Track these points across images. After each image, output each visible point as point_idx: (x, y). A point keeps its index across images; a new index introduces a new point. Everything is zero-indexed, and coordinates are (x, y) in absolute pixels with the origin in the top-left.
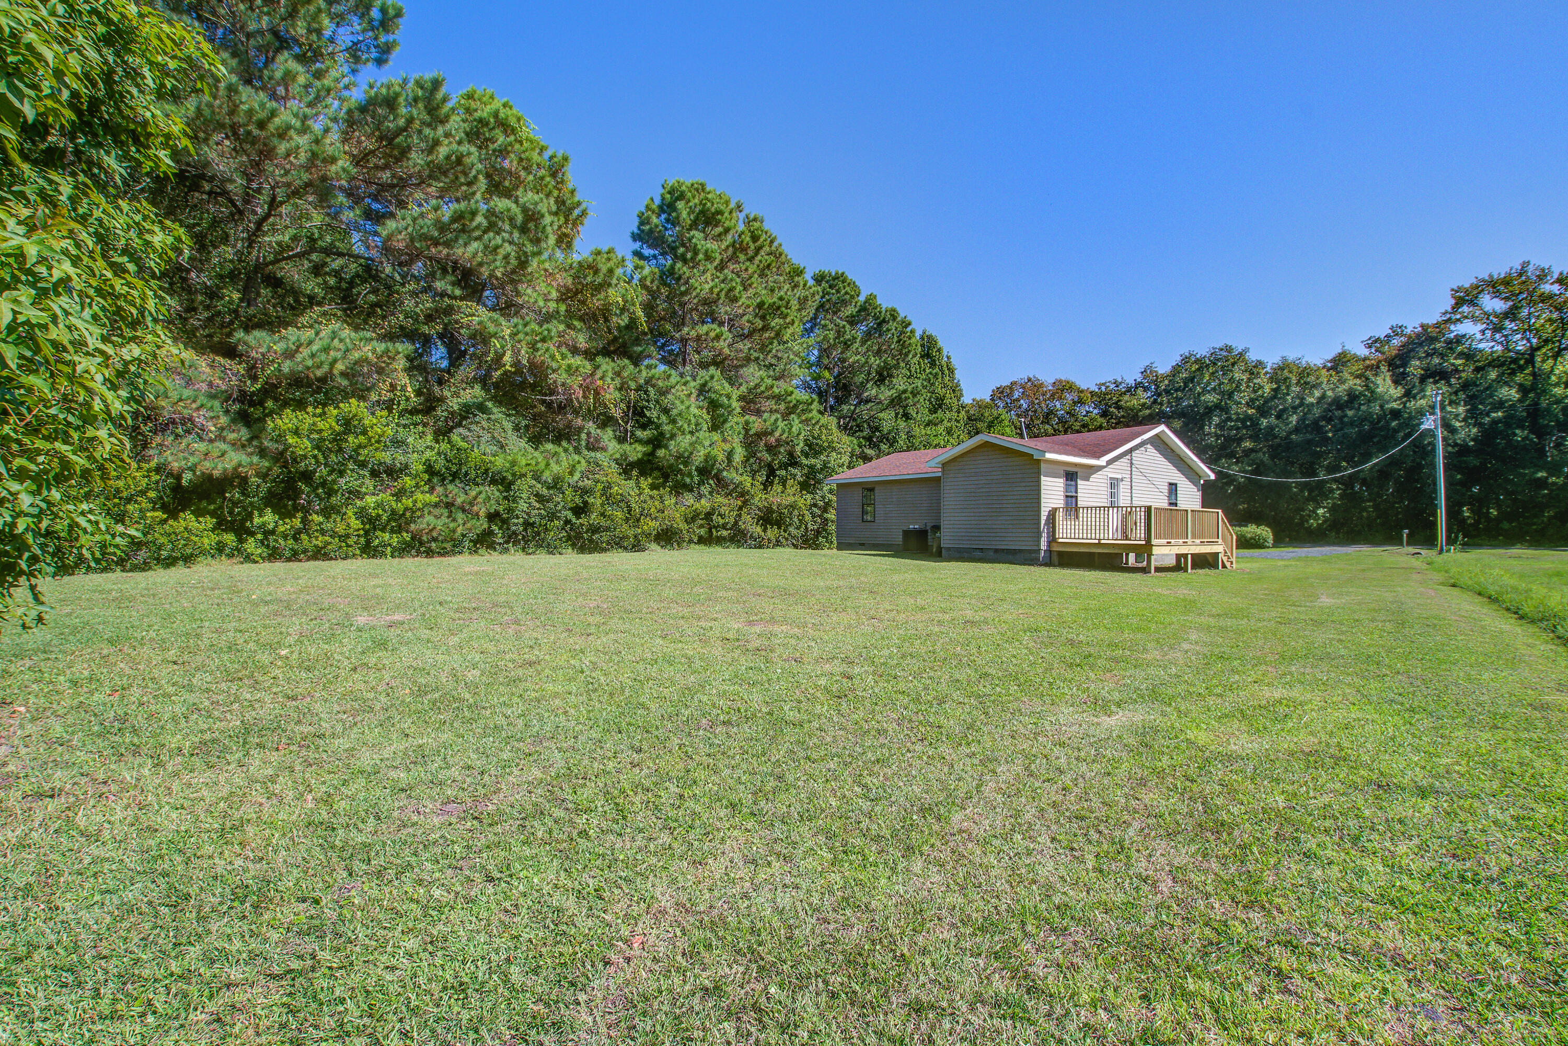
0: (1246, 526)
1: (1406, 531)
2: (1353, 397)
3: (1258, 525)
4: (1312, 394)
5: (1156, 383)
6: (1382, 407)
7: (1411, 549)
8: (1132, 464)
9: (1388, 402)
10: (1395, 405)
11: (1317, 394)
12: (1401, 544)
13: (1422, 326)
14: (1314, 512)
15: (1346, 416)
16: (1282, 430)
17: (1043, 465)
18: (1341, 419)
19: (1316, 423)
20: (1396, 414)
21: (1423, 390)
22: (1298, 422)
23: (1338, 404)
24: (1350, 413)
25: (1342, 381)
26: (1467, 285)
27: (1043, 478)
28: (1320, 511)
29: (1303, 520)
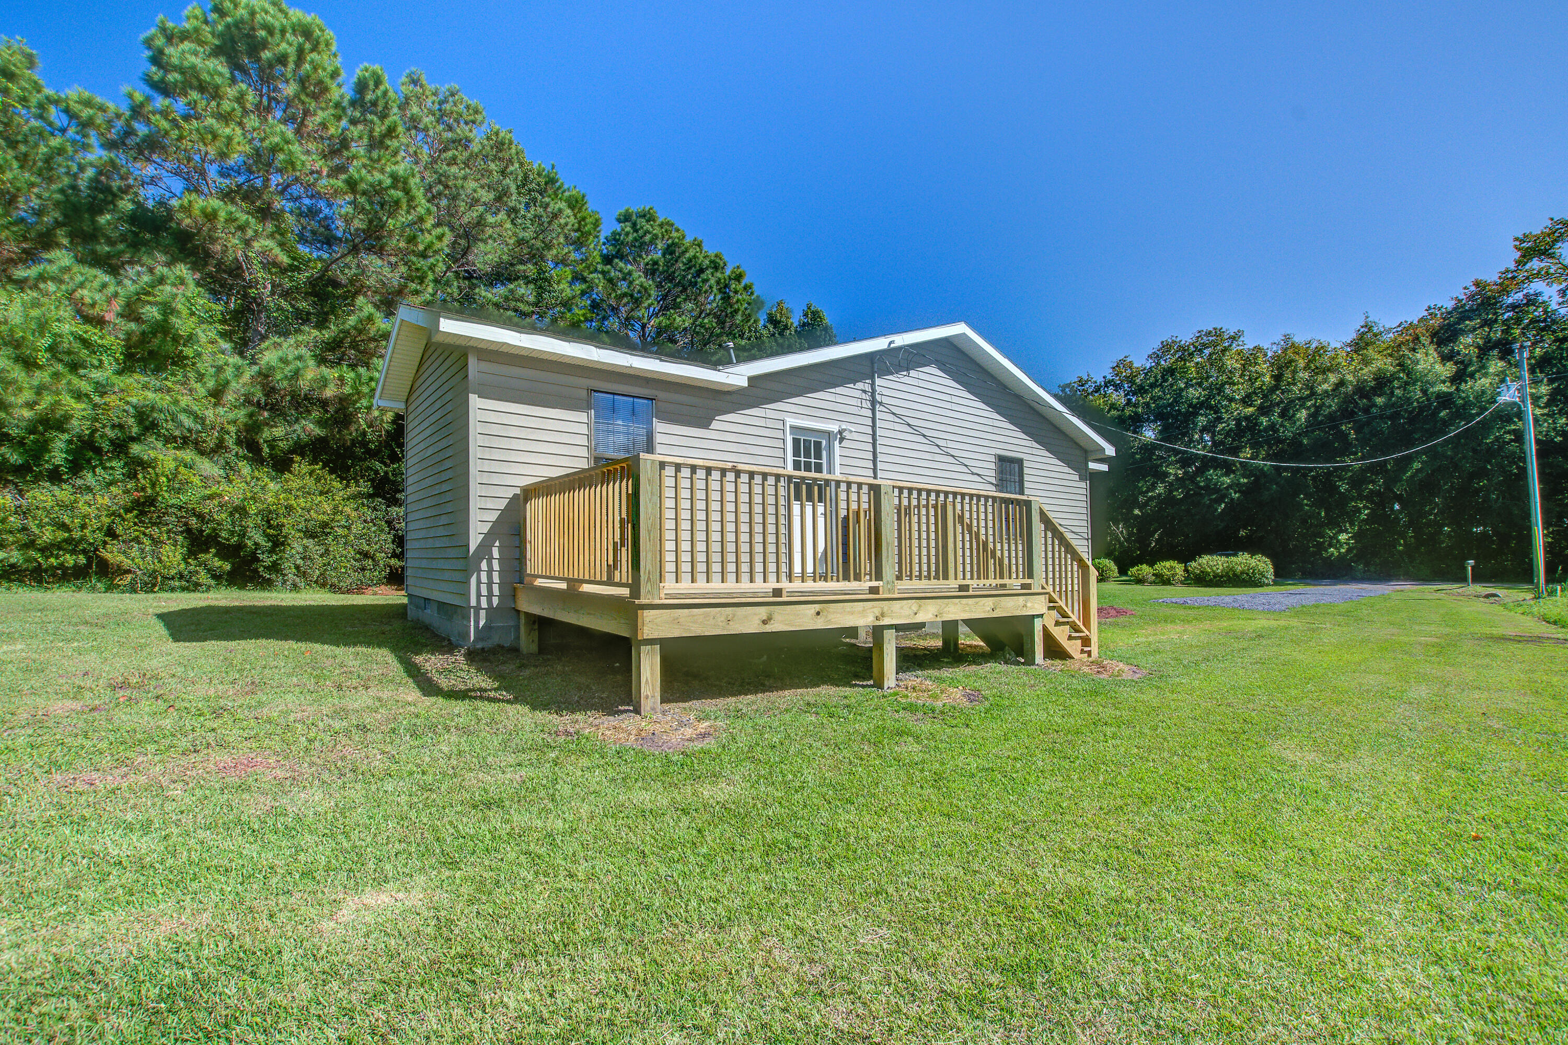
0: (1235, 555)
1: (1471, 562)
2: (1382, 382)
3: (1253, 554)
4: (1325, 381)
5: (1131, 379)
6: (1424, 392)
7: (1480, 589)
8: (874, 402)
9: (1433, 385)
10: (1444, 388)
11: (1333, 378)
12: (1462, 579)
13: (1477, 284)
14: (1335, 537)
15: (1375, 405)
16: (1287, 432)
17: (473, 364)
18: (1366, 410)
19: (1331, 417)
20: (1445, 400)
21: (1483, 367)
22: (1307, 420)
23: (1361, 390)
24: (1380, 401)
25: (1366, 362)
26: (1537, 231)
27: (475, 401)
28: (1343, 537)
29: (1321, 547)
